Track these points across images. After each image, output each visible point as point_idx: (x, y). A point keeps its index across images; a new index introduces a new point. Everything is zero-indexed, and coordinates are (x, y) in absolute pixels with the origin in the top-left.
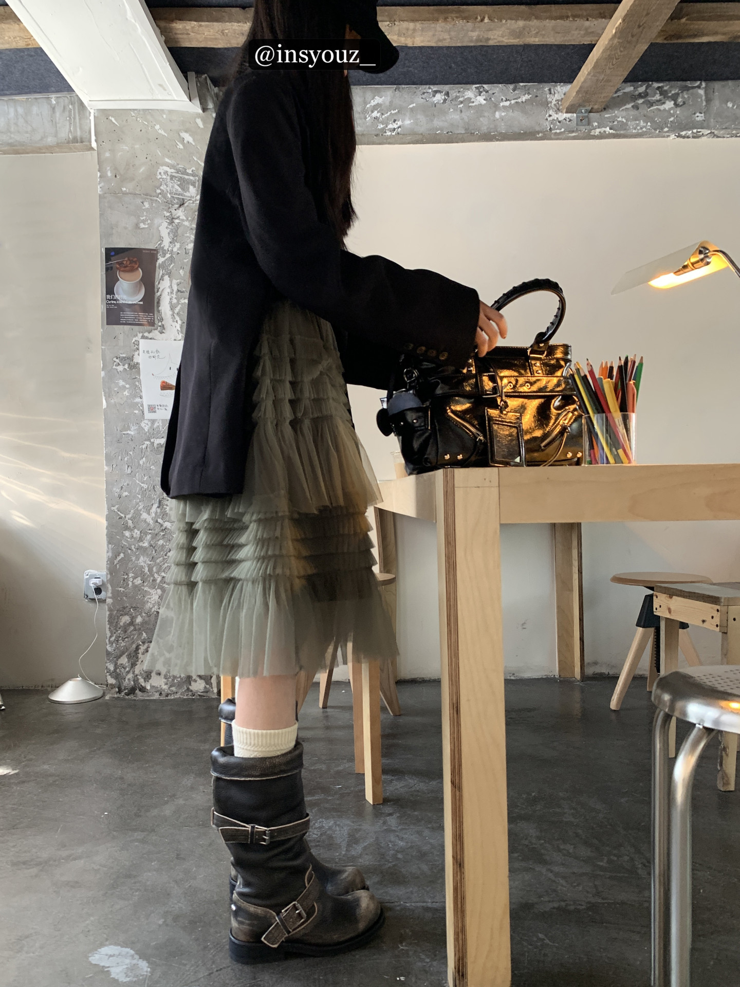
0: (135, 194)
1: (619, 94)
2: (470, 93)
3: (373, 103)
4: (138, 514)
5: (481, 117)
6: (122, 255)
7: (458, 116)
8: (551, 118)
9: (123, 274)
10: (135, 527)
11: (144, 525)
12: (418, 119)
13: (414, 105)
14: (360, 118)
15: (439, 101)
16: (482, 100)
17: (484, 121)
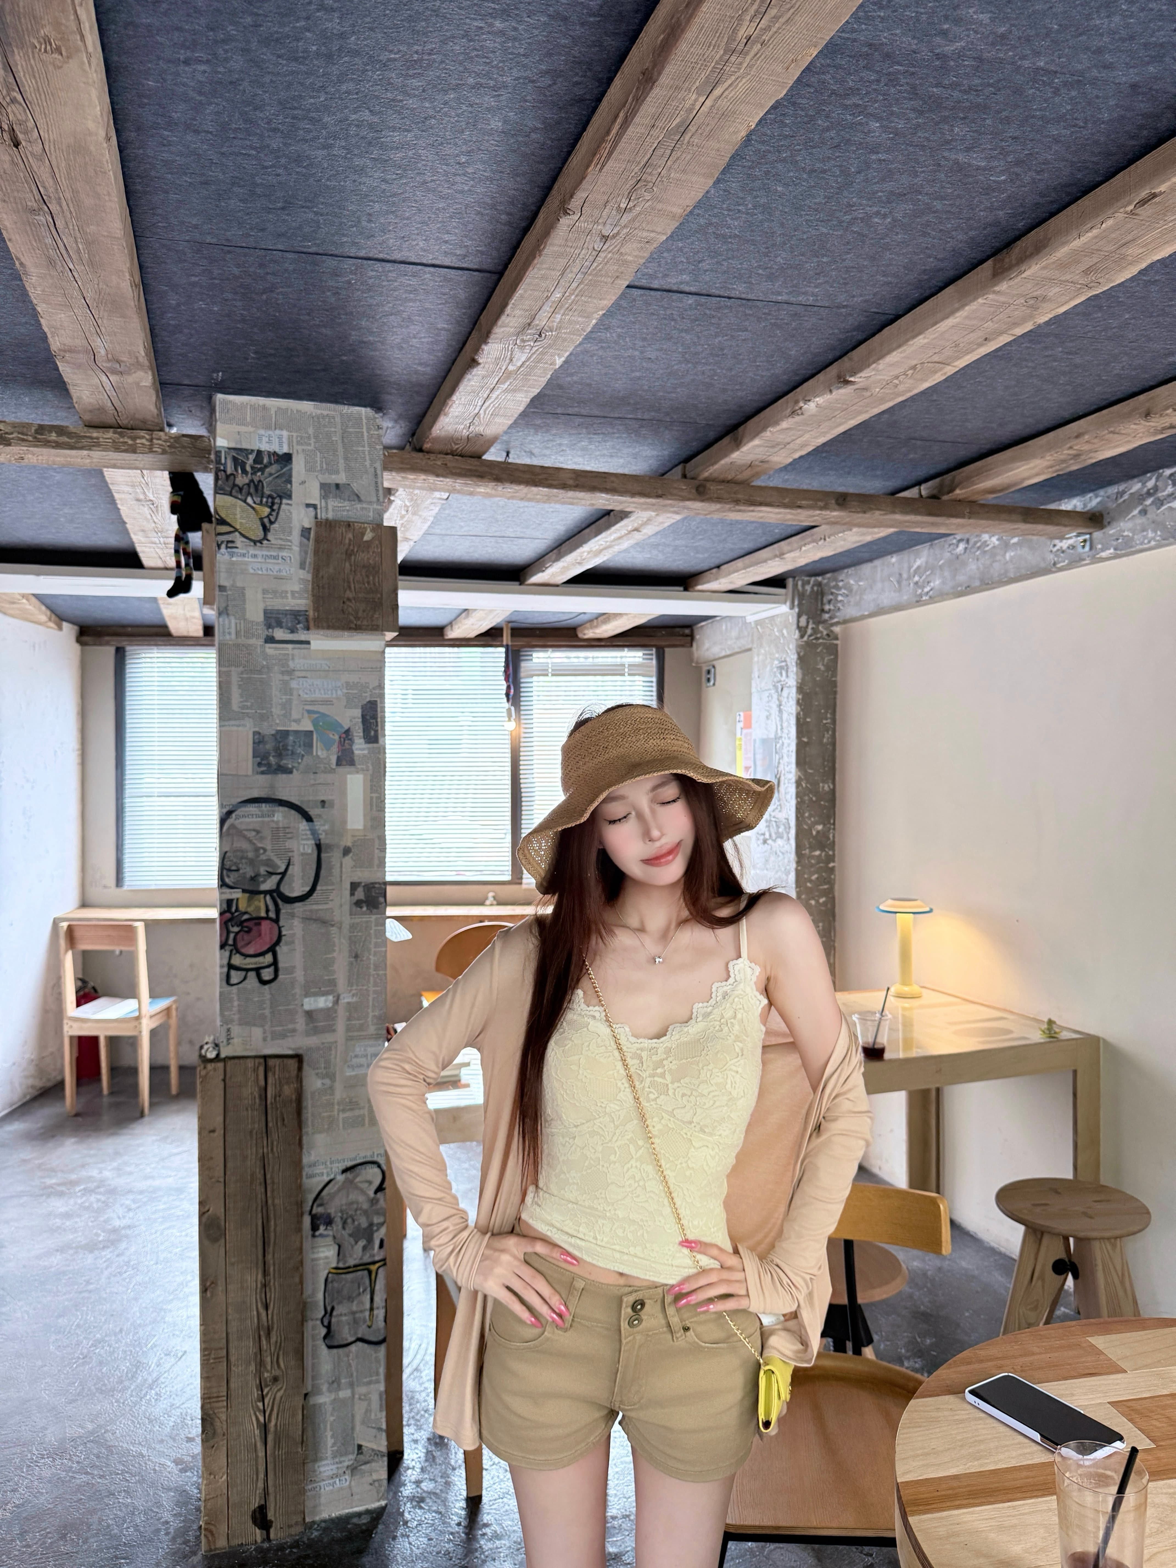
1: (1126, 497)
2: (985, 534)
3: (915, 567)
5: (994, 561)
7: (974, 566)
8: (1055, 549)
12: (945, 577)
13: (942, 561)
14: (906, 586)
15: (961, 551)
16: (996, 541)
17: (996, 567)
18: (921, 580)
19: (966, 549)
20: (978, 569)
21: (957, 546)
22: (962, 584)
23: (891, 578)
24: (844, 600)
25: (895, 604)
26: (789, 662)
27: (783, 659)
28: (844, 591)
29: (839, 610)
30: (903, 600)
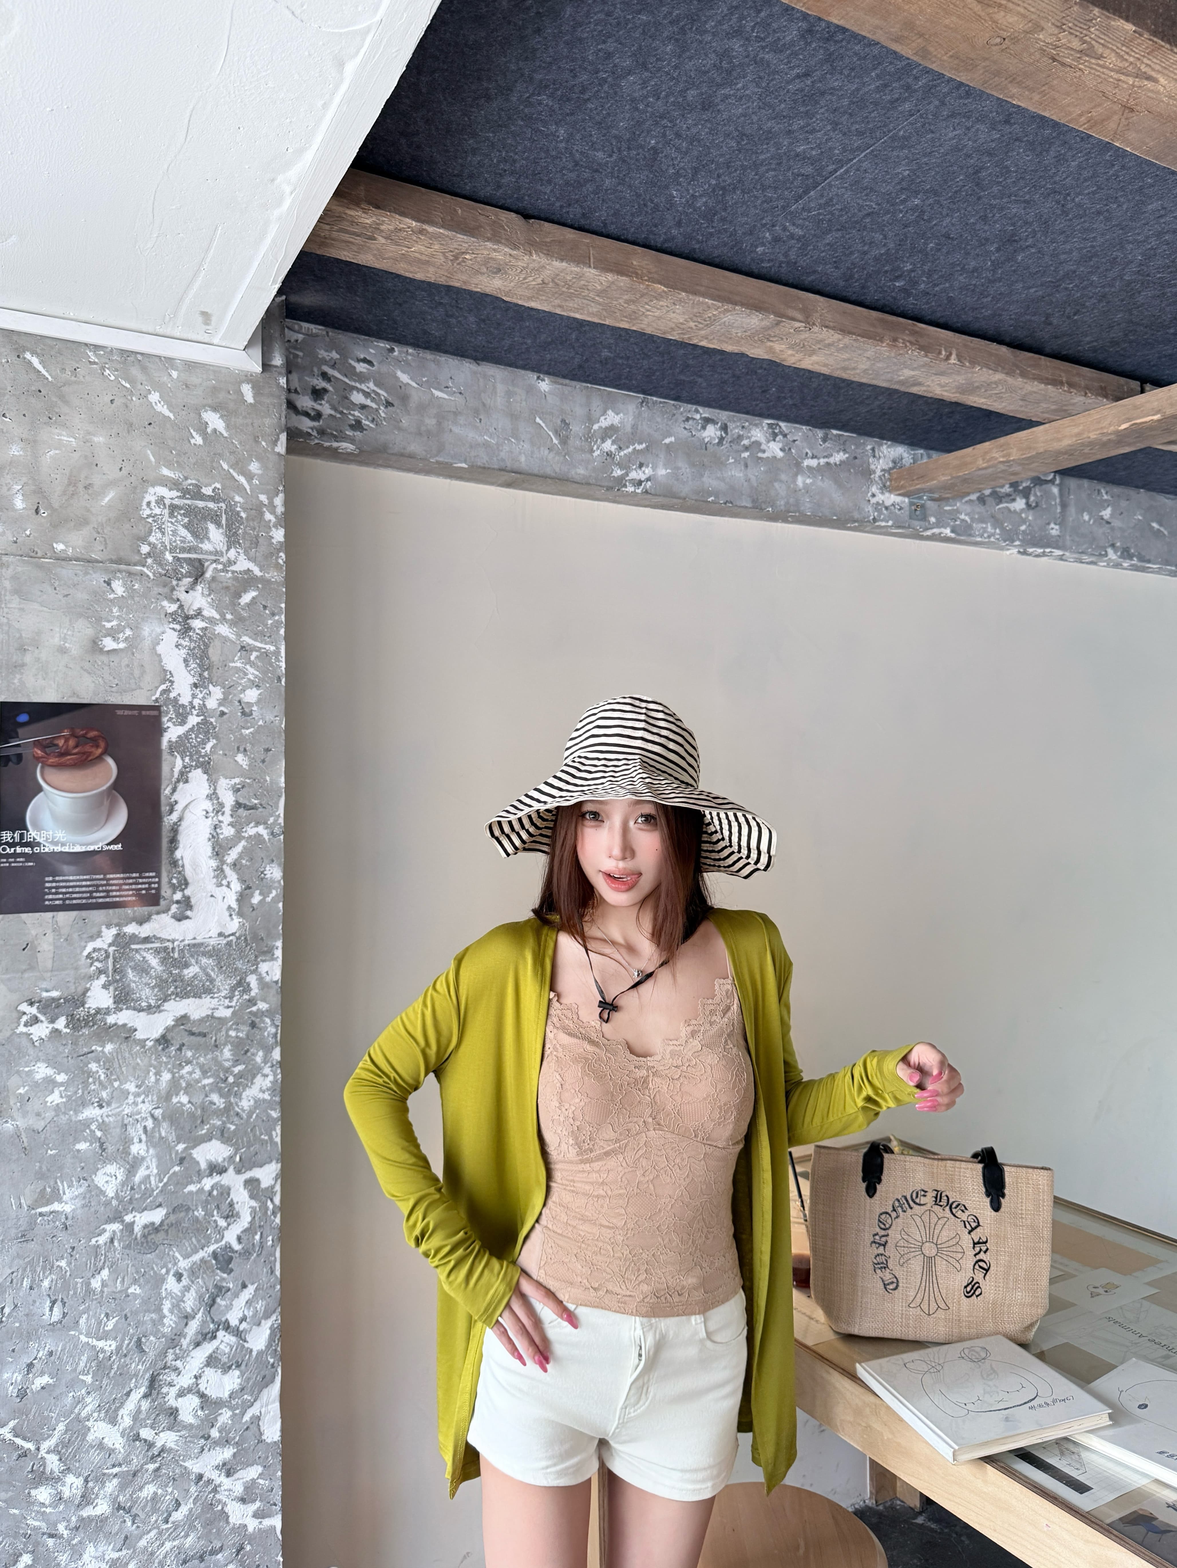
0: (90, 561)
2: (758, 432)
3: (604, 423)
4: (79, 1428)
5: (776, 480)
6: (54, 721)
7: (741, 475)
8: (873, 500)
9: (52, 774)
10: (68, 1470)
11: (98, 1457)
12: (679, 468)
13: (672, 439)
14: (582, 450)
15: (712, 438)
16: (778, 451)
17: (780, 489)
18: (622, 454)
19: (721, 439)
20: (748, 480)
21: (704, 428)
22: (716, 494)
23: (538, 420)
24: (377, 410)
25: (553, 475)
26: (245, 510)
27: (207, 491)
28: (375, 389)
29: (357, 425)
30: (576, 473)
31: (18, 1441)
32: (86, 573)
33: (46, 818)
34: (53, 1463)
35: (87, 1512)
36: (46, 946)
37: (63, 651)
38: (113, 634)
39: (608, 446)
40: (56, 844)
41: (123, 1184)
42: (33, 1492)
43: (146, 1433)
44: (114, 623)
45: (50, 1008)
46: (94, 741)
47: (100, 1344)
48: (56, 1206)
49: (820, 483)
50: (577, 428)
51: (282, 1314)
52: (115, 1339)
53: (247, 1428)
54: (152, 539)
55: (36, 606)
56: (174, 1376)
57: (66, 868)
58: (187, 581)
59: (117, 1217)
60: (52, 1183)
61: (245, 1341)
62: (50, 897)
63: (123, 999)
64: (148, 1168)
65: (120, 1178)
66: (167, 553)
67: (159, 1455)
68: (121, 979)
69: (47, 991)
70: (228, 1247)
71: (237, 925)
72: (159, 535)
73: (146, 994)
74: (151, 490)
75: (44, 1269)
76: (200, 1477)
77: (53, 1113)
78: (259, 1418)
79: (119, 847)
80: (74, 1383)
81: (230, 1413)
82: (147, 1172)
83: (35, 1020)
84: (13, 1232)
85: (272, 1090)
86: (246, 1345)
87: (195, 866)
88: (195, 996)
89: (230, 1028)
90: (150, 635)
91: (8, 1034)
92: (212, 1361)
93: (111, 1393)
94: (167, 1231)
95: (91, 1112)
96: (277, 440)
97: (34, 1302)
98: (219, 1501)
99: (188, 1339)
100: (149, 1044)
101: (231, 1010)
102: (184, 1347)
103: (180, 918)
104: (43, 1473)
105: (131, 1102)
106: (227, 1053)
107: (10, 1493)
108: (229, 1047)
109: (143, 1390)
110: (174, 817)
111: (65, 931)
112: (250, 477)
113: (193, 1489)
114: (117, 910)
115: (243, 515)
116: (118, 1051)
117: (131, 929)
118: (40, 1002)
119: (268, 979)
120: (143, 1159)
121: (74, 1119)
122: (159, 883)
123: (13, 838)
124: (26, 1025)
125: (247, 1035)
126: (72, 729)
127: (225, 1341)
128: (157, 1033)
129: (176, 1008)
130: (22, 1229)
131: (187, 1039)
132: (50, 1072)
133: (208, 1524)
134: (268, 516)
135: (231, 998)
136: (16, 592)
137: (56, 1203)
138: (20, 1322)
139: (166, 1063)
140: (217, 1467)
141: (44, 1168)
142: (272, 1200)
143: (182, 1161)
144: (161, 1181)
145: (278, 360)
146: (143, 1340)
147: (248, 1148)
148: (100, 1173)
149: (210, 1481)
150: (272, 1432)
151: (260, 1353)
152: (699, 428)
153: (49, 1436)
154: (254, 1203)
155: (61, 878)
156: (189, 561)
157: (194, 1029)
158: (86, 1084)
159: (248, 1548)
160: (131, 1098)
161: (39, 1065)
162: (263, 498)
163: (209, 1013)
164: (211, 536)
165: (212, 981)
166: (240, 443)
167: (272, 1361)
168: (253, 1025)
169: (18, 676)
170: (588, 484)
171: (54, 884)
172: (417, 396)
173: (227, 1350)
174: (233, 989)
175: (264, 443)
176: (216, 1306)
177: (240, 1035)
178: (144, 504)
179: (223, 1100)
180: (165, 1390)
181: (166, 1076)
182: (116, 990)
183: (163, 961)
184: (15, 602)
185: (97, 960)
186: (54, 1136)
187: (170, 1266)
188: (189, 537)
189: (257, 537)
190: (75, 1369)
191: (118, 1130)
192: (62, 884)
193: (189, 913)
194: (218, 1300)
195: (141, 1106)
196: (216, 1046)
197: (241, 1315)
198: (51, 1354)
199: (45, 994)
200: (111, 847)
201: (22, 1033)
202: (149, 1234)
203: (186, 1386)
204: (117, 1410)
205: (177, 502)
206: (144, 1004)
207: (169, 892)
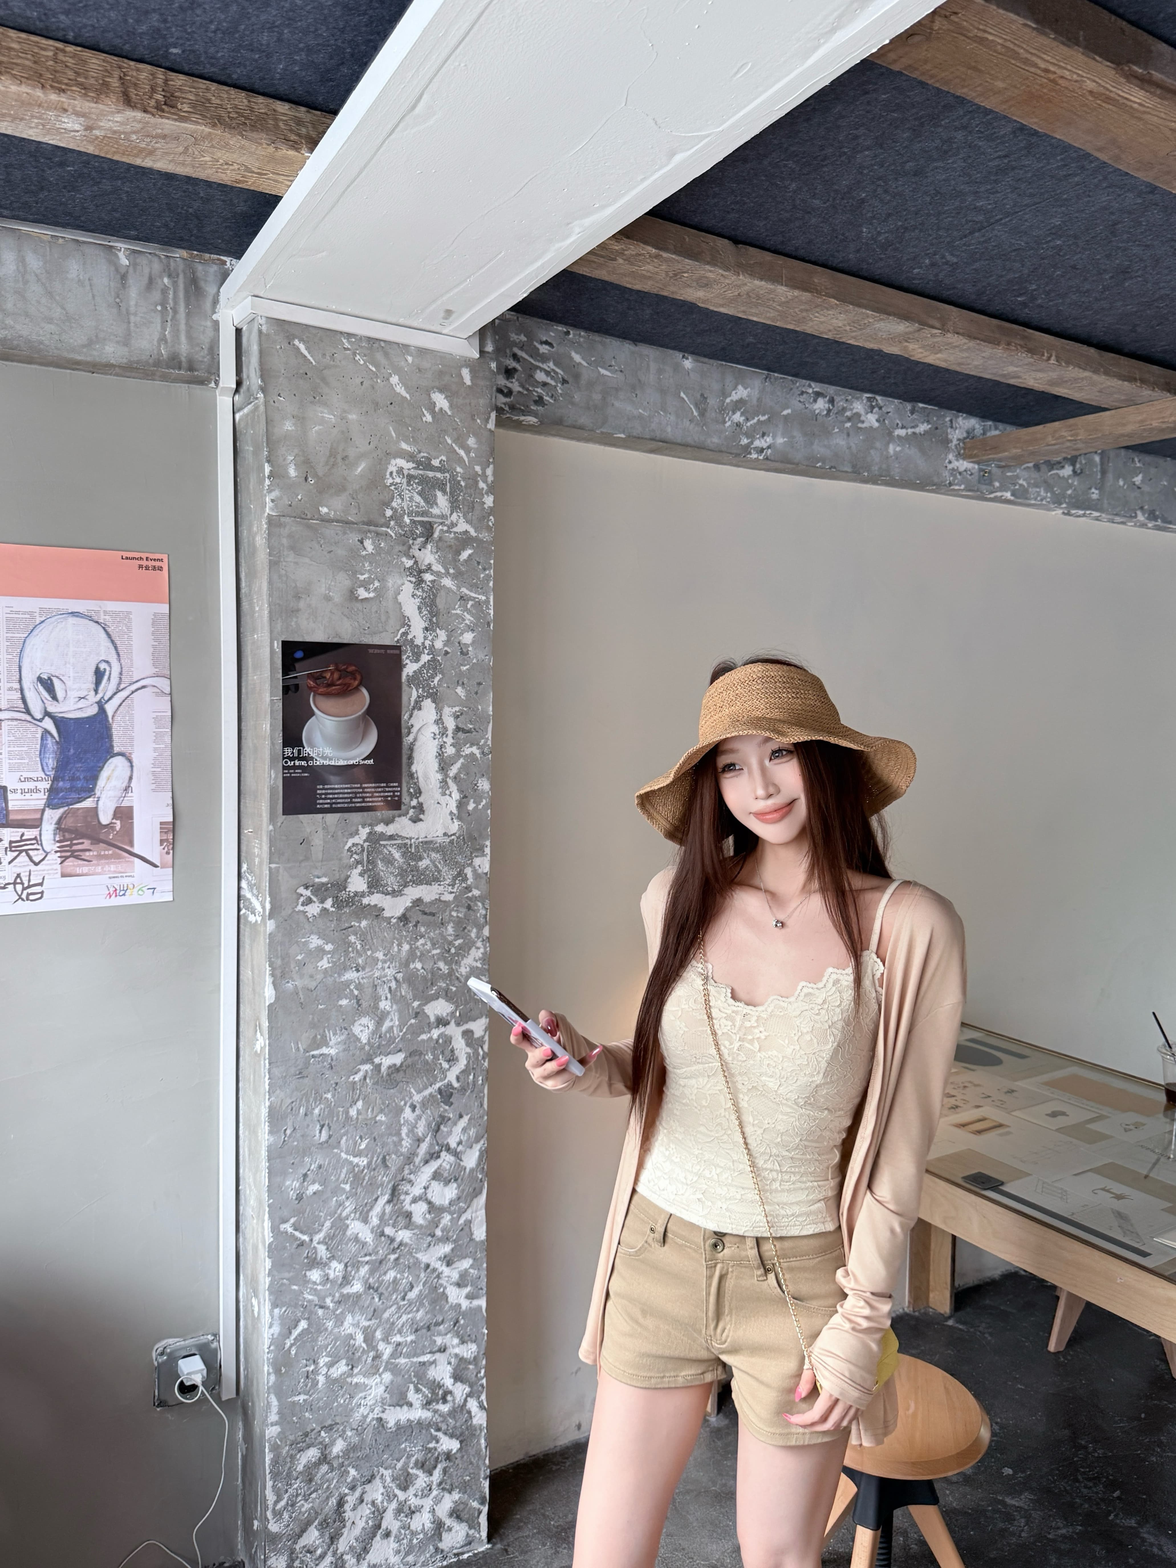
0: (348, 523)
4: (340, 1225)
6: (323, 657)
8: (950, 466)
9: (322, 701)
10: (333, 1257)
11: (353, 1248)
12: (794, 437)
13: (789, 411)
14: (717, 422)
15: (821, 410)
16: (874, 421)
17: (875, 456)
18: (749, 424)
19: (829, 411)
20: (849, 448)
21: (815, 401)
22: (823, 460)
23: (682, 395)
24: (555, 387)
25: (693, 443)
26: (464, 479)
27: (436, 463)
28: (554, 368)
29: (540, 401)
30: (711, 442)
31: (297, 1234)
32: (345, 533)
33: (318, 738)
34: (322, 1250)
35: (347, 1290)
36: (318, 841)
37: (328, 599)
38: (365, 585)
39: (738, 417)
40: (325, 758)
41: (374, 1033)
42: (308, 1273)
43: (389, 1231)
44: (366, 576)
45: (321, 891)
46: (353, 675)
47: (356, 1160)
48: (324, 1050)
49: (907, 451)
50: (713, 402)
51: (488, 1139)
52: (366, 1156)
53: (462, 1229)
54: (394, 504)
55: (307, 560)
56: (408, 1186)
57: (333, 778)
58: (420, 540)
59: (369, 1060)
60: (321, 1031)
61: (461, 1160)
62: (321, 801)
63: (375, 885)
64: (392, 1020)
65: (371, 1028)
66: (406, 516)
67: (398, 1248)
68: (373, 869)
69: (318, 877)
70: (450, 1085)
71: (457, 827)
72: (399, 501)
73: (392, 881)
74: (393, 462)
75: (315, 1100)
76: (428, 1266)
77: (322, 976)
78: (470, 1222)
79: (371, 762)
80: (337, 1191)
81: (449, 1217)
82: (391, 1024)
83: (309, 901)
84: (293, 1070)
85: (483, 960)
86: (462, 1163)
87: (426, 777)
88: (426, 884)
89: (453, 910)
90: (393, 586)
91: (290, 912)
92: (436, 1176)
93: (364, 1199)
94: (405, 1071)
95: (351, 975)
96: (489, 417)
97: (308, 1126)
98: (441, 1285)
99: (419, 1158)
100: (394, 921)
101: (453, 895)
102: (417, 1164)
103: (416, 820)
104: (315, 1258)
105: (380, 967)
106: (450, 929)
107: (291, 1274)
108: (452, 924)
109: (386, 1197)
110: (411, 738)
111: (332, 829)
112: (468, 450)
113: (422, 1275)
114: (370, 813)
115: (463, 483)
116: (370, 926)
117: (380, 828)
118: (313, 886)
119: (480, 871)
120: (388, 1013)
121: (337, 980)
122: (400, 791)
123: (293, 753)
124: (303, 905)
125: (465, 916)
126: (336, 665)
127: (446, 1159)
128: (399, 912)
129: (414, 892)
130: (299, 1067)
131: (422, 918)
132: (320, 942)
133: (433, 1302)
134: (482, 485)
135: (453, 885)
136: (292, 548)
137: (324, 1048)
138: (298, 1142)
139: (406, 937)
140: (440, 1259)
141: (316, 1020)
142: (482, 1048)
143: (417, 1015)
144: (401, 1031)
145: (489, 348)
146: (387, 1157)
147: (465, 1005)
148: (356, 1024)
149: (434, 1270)
150: (480, 1233)
151: (472, 1170)
152: (812, 400)
153: (320, 1231)
154: (469, 1050)
155: (329, 786)
156: (422, 523)
157: (427, 910)
158: (346, 952)
159: (462, 1322)
160: (380, 965)
161: (312, 937)
162: (478, 469)
163: (437, 897)
164: (438, 502)
165: (439, 871)
166: (461, 421)
167: (480, 1176)
168: (469, 908)
169: (295, 620)
170: (721, 451)
171: (324, 791)
172: (586, 374)
173: (448, 1167)
174: (455, 879)
175: (478, 421)
176: (440, 1132)
177: (460, 915)
178: (388, 473)
179: (447, 967)
180: (402, 1197)
181: (406, 947)
182: (369, 877)
183: (404, 855)
184: (291, 557)
185: (356, 853)
186: (323, 994)
187: (407, 1099)
188: (422, 503)
189: (473, 502)
190: (338, 1179)
191: (370, 989)
192: (329, 791)
193: (421, 816)
194: (442, 1127)
195: (387, 970)
196: (442, 924)
197: (458, 1140)
198: (320, 1167)
199: (317, 880)
200: (366, 762)
201: (300, 911)
202: (392, 1073)
203: (417, 1195)
204: (368, 1211)
205: (413, 472)
206: (390, 889)
207: (408, 799)
